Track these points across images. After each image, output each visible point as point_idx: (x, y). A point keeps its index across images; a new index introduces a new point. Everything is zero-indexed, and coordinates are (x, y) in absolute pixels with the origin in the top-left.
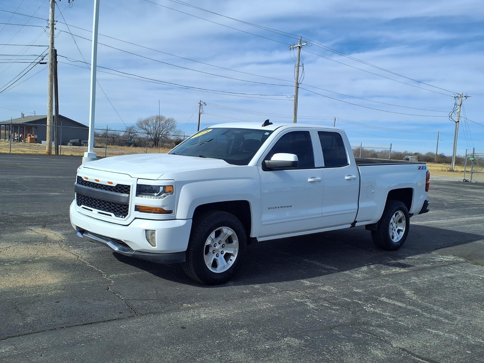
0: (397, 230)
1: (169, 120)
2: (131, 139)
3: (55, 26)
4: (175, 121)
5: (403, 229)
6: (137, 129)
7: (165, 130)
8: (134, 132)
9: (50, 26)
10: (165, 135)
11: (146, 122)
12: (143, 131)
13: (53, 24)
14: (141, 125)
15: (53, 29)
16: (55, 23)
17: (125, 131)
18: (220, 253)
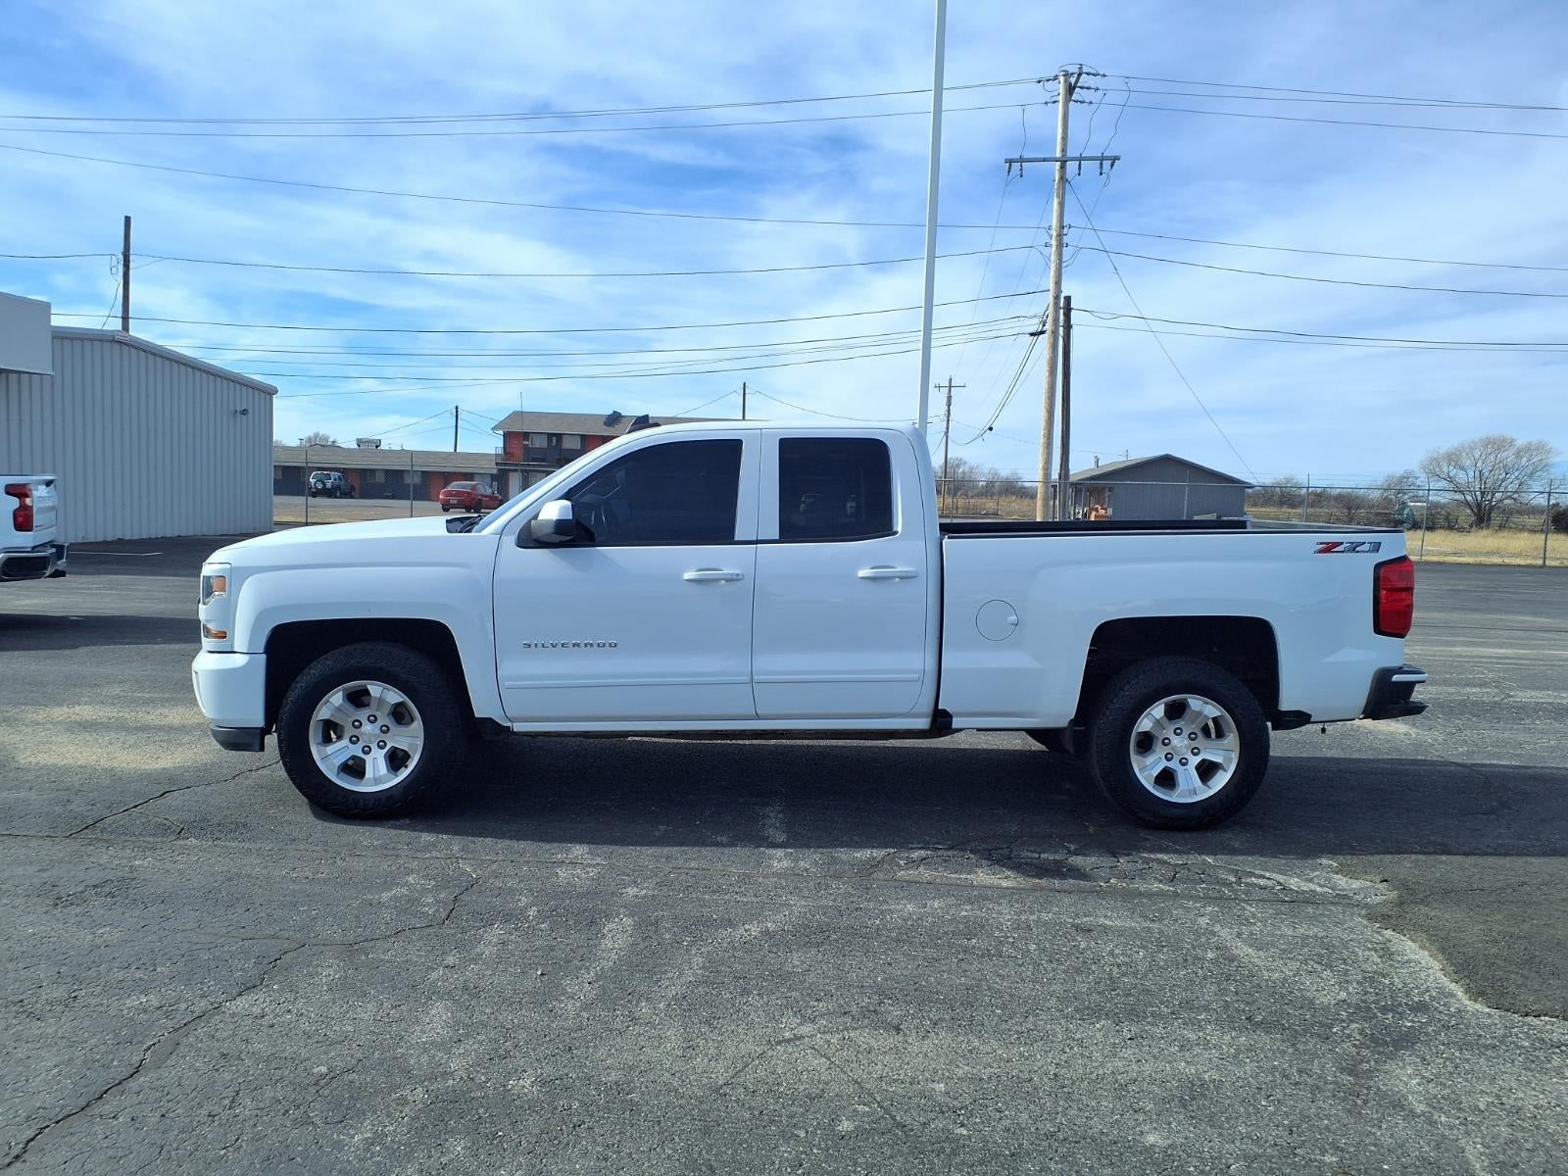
0: (1195, 761)
1: (1528, 449)
2: (1403, 509)
3: (1065, 240)
4: (1551, 448)
5: (1230, 760)
6: (1422, 480)
7: (1513, 477)
8: (1412, 487)
9: (1054, 243)
10: (1515, 492)
11: (1453, 458)
12: (1443, 484)
13: (1060, 236)
14: (1432, 468)
15: (1060, 246)
16: (1065, 231)
17: (1385, 487)
18: (374, 747)
